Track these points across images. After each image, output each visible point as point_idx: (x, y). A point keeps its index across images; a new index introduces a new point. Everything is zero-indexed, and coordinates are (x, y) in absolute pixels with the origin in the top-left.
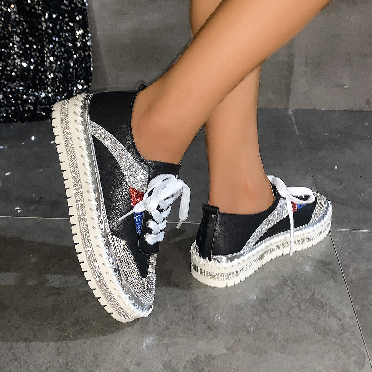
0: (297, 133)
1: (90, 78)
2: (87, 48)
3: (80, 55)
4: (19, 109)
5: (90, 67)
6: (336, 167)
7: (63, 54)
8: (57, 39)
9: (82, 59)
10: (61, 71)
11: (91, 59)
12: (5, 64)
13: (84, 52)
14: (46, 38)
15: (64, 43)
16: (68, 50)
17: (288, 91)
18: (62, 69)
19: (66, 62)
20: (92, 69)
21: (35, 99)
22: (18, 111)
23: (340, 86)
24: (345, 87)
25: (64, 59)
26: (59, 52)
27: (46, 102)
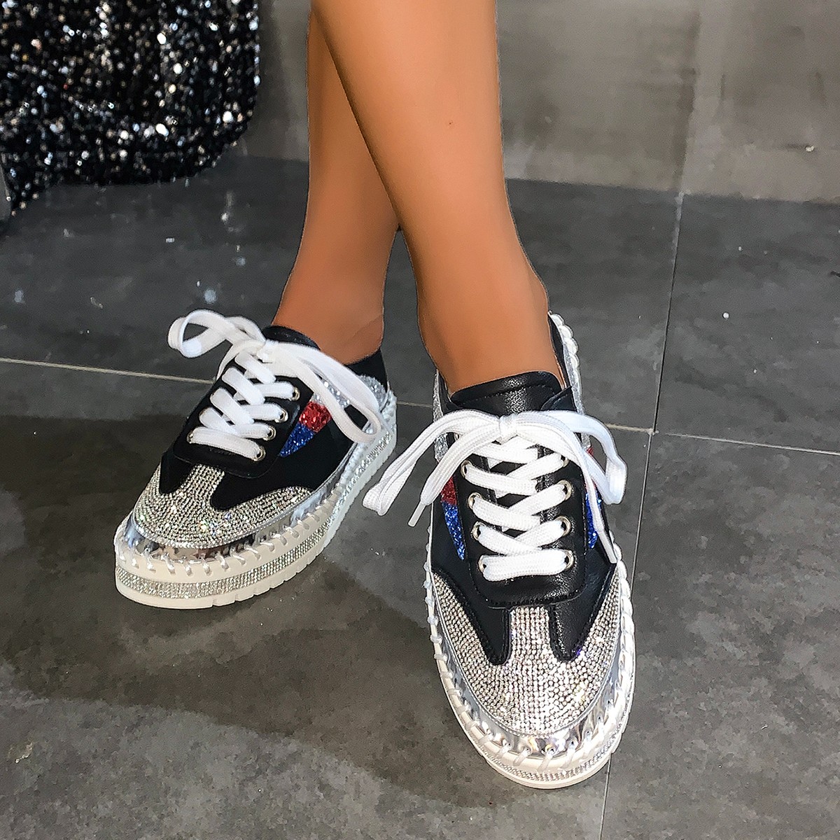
0: (675, 242)
1: (251, 100)
2: (249, 36)
3: (234, 48)
4: (97, 156)
5: (253, 75)
6: (726, 315)
7: (197, 46)
8: (185, 13)
9: (237, 58)
10: (191, 81)
11: (257, 60)
12: (81, 61)
13: (242, 43)
14: (164, 10)
15: (200, 22)
16: (208, 37)
17: (679, 151)
18: (192, 76)
19: (201, 62)
20: (257, 80)
21: (132, 137)
22: (94, 160)
23: (797, 147)
24: (808, 149)
25: (199, 55)
26: (187, 41)
27: (156, 146)
